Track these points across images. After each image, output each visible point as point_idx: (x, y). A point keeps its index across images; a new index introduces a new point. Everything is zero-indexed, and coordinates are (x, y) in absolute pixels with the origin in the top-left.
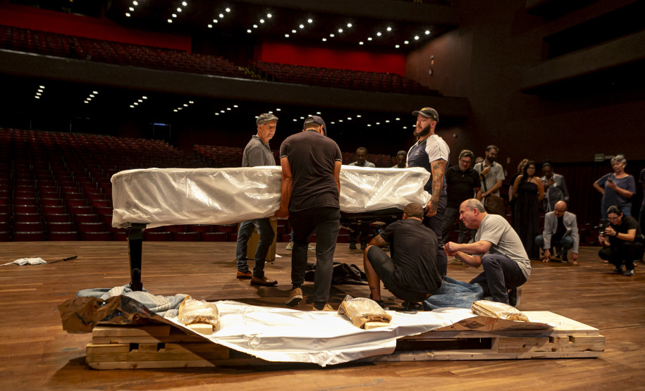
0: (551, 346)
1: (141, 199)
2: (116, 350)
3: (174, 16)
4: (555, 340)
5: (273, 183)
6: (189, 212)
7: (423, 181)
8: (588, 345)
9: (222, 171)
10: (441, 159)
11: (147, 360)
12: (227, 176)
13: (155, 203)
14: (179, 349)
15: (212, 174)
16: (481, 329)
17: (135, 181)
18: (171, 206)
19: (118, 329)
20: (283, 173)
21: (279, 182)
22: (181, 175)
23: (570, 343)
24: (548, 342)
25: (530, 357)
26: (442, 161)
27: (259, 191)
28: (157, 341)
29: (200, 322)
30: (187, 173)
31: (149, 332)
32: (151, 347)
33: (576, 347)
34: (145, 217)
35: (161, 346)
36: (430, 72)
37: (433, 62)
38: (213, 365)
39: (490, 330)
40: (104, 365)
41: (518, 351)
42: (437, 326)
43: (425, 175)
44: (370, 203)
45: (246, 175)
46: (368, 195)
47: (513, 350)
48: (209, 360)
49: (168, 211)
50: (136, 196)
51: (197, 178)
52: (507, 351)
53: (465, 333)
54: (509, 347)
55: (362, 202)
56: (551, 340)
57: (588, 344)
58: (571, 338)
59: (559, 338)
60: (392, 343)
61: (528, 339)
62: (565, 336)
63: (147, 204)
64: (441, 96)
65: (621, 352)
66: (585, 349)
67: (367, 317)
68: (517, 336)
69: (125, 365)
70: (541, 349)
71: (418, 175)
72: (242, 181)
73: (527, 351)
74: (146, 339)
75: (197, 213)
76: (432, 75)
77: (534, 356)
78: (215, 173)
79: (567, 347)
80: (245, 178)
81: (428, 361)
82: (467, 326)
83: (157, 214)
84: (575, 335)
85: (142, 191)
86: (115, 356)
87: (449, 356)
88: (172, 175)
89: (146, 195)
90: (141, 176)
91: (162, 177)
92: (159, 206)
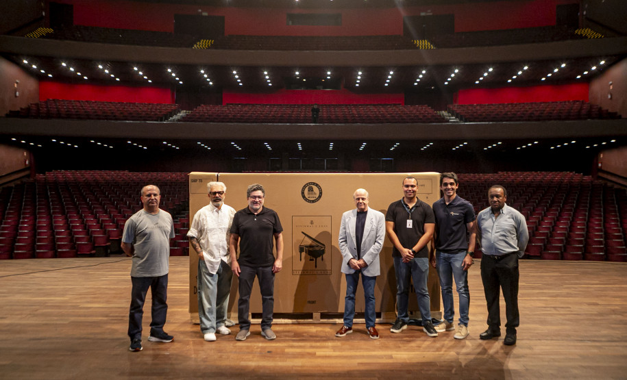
3: (388, 81)
36: (609, 97)
37: (611, 87)
64: (620, 117)
76: (611, 98)
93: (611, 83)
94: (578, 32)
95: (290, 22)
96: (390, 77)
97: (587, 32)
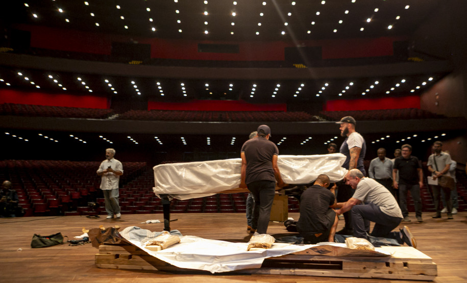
0: (388, 269)
1: (161, 180)
2: (109, 258)
4: (391, 265)
5: (236, 169)
6: (186, 187)
7: (341, 162)
8: (421, 271)
9: (204, 163)
10: (356, 146)
11: (123, 264)
12: (207, 165)
13: (167, 182)
14: (138, 258)
15: (199, 165)
16: (329, 254)
17: (158, 171)
18: (175, 183)
19: (111, 246)
20: (242, 162)
21: (240, 168)
22: (181, 167)
23: (405, 268)
24: (385, 266)
25: (370, 277)
26: (356, 148)
27: (227, 173)
28: (129, 254)
29: (155, 244)
30: (184, 165)
31: (125, 248)
32: (125, 257)
33: (410, 271)
34: (162, 190)
35: (130, 257)
36: (437, 104)
37: (438, 97)
38: (156, 269)
39: (336, 255)
40: (103, 265)
41: (360, 271)
42: (293, 251)
43: (342, 158)
44: (299, 178)
45: (219, 165)
46: (298, 173)
47: (355, 271)
48: (155, 266)
49: (174, 186)
50: (159, 180)
51: (190, 168)
52: (351, 271)
53: (318, 257)
54: (353, 268)
55: (293, 177)
56: (388, 264)
57: (421, 269)
58: (405, 265)
59: (394, 264)
60: (260, 261)
61: (368, 263)
62: (401, 262)
63: (163, 183)
65: (462, 279)
66: (419, 273)
67: (253, 245)
68: (359, 261)
69: (112, 266)
70: (379, 271)
71: (337, 158)
72: (217, 168)
73: (367, 272)
74: (124, 253)
75: (191, 187)
77: (373, 276)
78: (200, 164)
79: (402, 271)
80: (218, 166)
81: (290, 275)
82: (318, 252)
83: (168, 188)
84: (409, 262)
85: (161, 177)
86: (108, 261)
87: (305, 272)
88: (176, 167)
89: (163, 178)
90: (161, 168)
91: (171, 168)
92: (169, 184)
93: (437, 94)
94: (409, 59)
95: (201, 51)
96: (277, 89)
97: (416, 59)
